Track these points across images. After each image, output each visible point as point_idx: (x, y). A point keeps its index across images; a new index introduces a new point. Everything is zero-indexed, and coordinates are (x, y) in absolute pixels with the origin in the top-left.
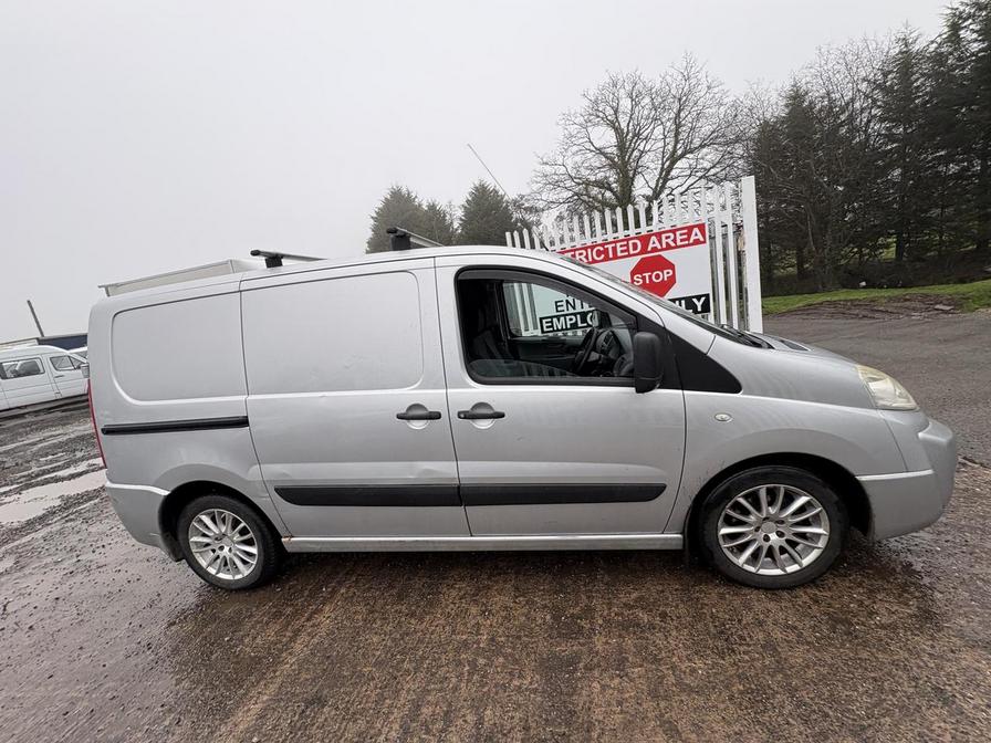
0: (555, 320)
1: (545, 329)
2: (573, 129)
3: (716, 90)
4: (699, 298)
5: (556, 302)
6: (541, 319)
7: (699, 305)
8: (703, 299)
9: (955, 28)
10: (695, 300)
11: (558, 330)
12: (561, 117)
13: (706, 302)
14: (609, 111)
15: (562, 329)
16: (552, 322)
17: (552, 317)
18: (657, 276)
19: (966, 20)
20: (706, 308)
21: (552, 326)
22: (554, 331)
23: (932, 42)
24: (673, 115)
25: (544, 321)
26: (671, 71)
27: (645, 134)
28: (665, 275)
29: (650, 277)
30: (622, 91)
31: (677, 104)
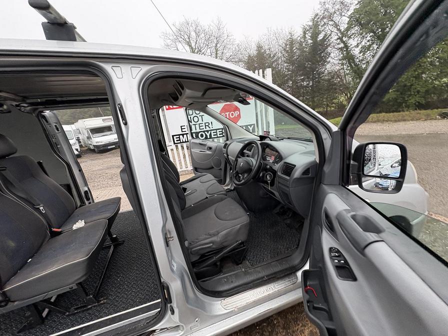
0: (181, 136)
1: (176, 142)
2: (169, 42)
3: (230, 38)
4: (251, 125)
5: (181, 127)
6: (173, 136)
7: (251, 129)
8: (253, 126)
9: (305, 33)
10: (249, 127)
11: (183, 142)
12: (162, 34)
13: (254, 127)
14: (186, 37)
15: (186, 142)
16: (179, 138)
17: (179, 135)
18: (232, 115)
19: (307, 31)
20: (254, 130)
21: (180, 140)
22: (181, 143)
23: (299, 36)
24: (214, 45)
25: (175, 137)
26: (212, 24)
27: (203, 51)
28: (236, 114)
29: (229, 114)
30: (191, 28)
31: (215, 40)
